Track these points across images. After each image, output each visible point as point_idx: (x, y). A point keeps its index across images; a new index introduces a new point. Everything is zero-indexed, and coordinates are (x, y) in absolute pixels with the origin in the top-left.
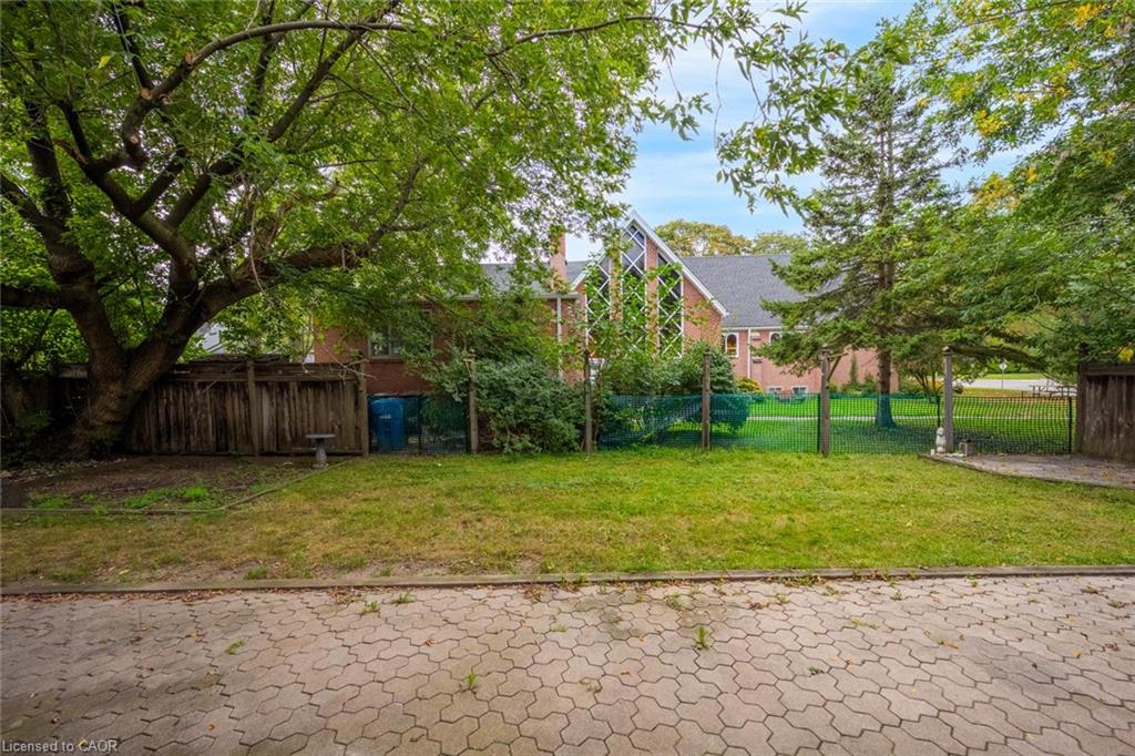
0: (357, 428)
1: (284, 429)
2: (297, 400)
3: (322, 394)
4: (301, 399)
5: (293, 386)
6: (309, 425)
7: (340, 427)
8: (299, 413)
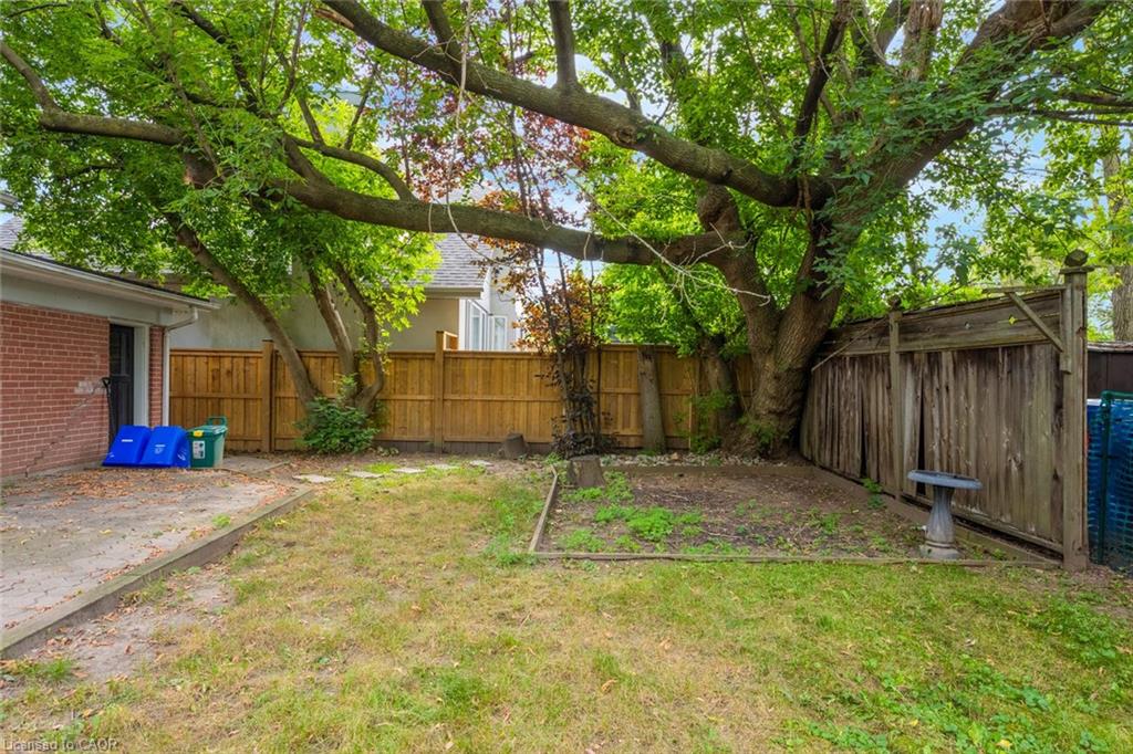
0: (1056, 477)
1: (933, 453)
2: (952, 393)
3: (991, 379)
4: (957, 389)
5: (947, 359)
6: (967, 454)
7: (1021, 467)
8: (954, 422)
